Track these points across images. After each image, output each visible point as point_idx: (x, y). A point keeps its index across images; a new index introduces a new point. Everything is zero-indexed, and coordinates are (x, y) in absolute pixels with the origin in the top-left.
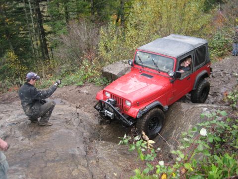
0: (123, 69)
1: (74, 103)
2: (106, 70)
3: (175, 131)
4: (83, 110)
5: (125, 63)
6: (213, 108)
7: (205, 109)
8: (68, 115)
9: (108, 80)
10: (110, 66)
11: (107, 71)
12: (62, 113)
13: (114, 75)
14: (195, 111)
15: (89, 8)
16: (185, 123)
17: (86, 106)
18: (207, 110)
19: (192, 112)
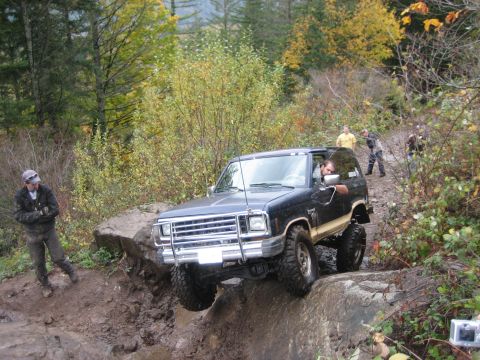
0: (144, 224)
1: (39, 315)
2: (104, 230)
3: (292, 341)
4: (62, 328)
5: (147, 210)
6: (361, 279)
7: (349, 283)
8: (34, 344)
9: (112, 253)
10: (113, 221)
11: (107, 232)
12: (18, 341)
13: (126, 239)
14: (327, 291)
15: (32, 113)
16: (311, 321)
17: (69, 317)
18: (353, 285)
19: (321, 294)
